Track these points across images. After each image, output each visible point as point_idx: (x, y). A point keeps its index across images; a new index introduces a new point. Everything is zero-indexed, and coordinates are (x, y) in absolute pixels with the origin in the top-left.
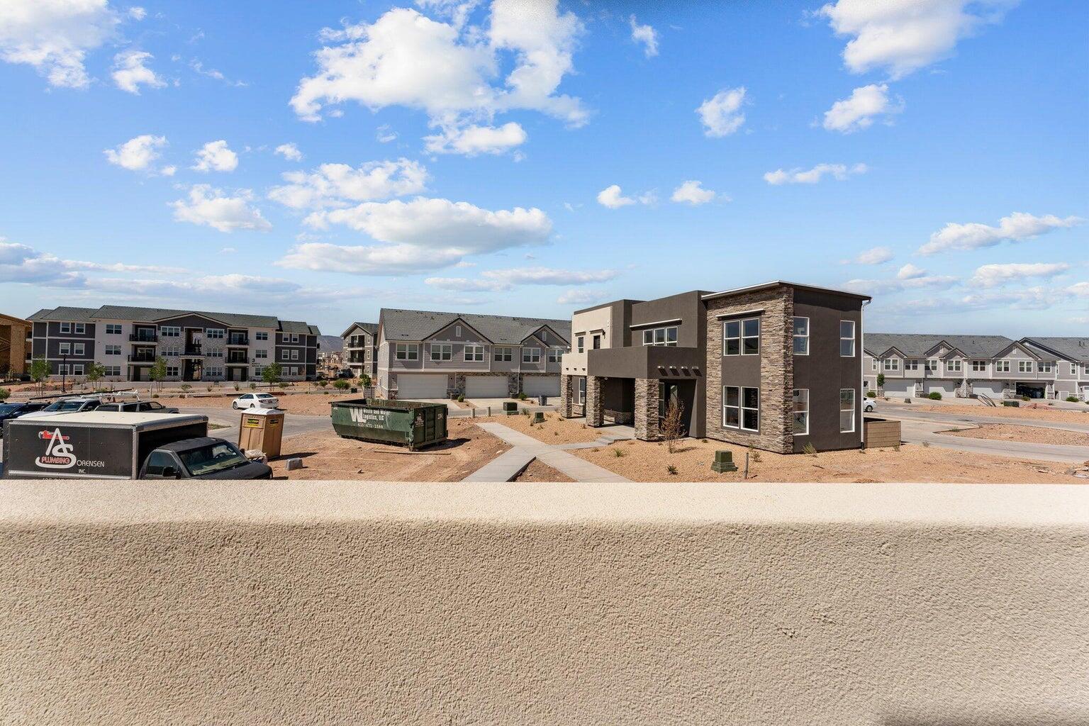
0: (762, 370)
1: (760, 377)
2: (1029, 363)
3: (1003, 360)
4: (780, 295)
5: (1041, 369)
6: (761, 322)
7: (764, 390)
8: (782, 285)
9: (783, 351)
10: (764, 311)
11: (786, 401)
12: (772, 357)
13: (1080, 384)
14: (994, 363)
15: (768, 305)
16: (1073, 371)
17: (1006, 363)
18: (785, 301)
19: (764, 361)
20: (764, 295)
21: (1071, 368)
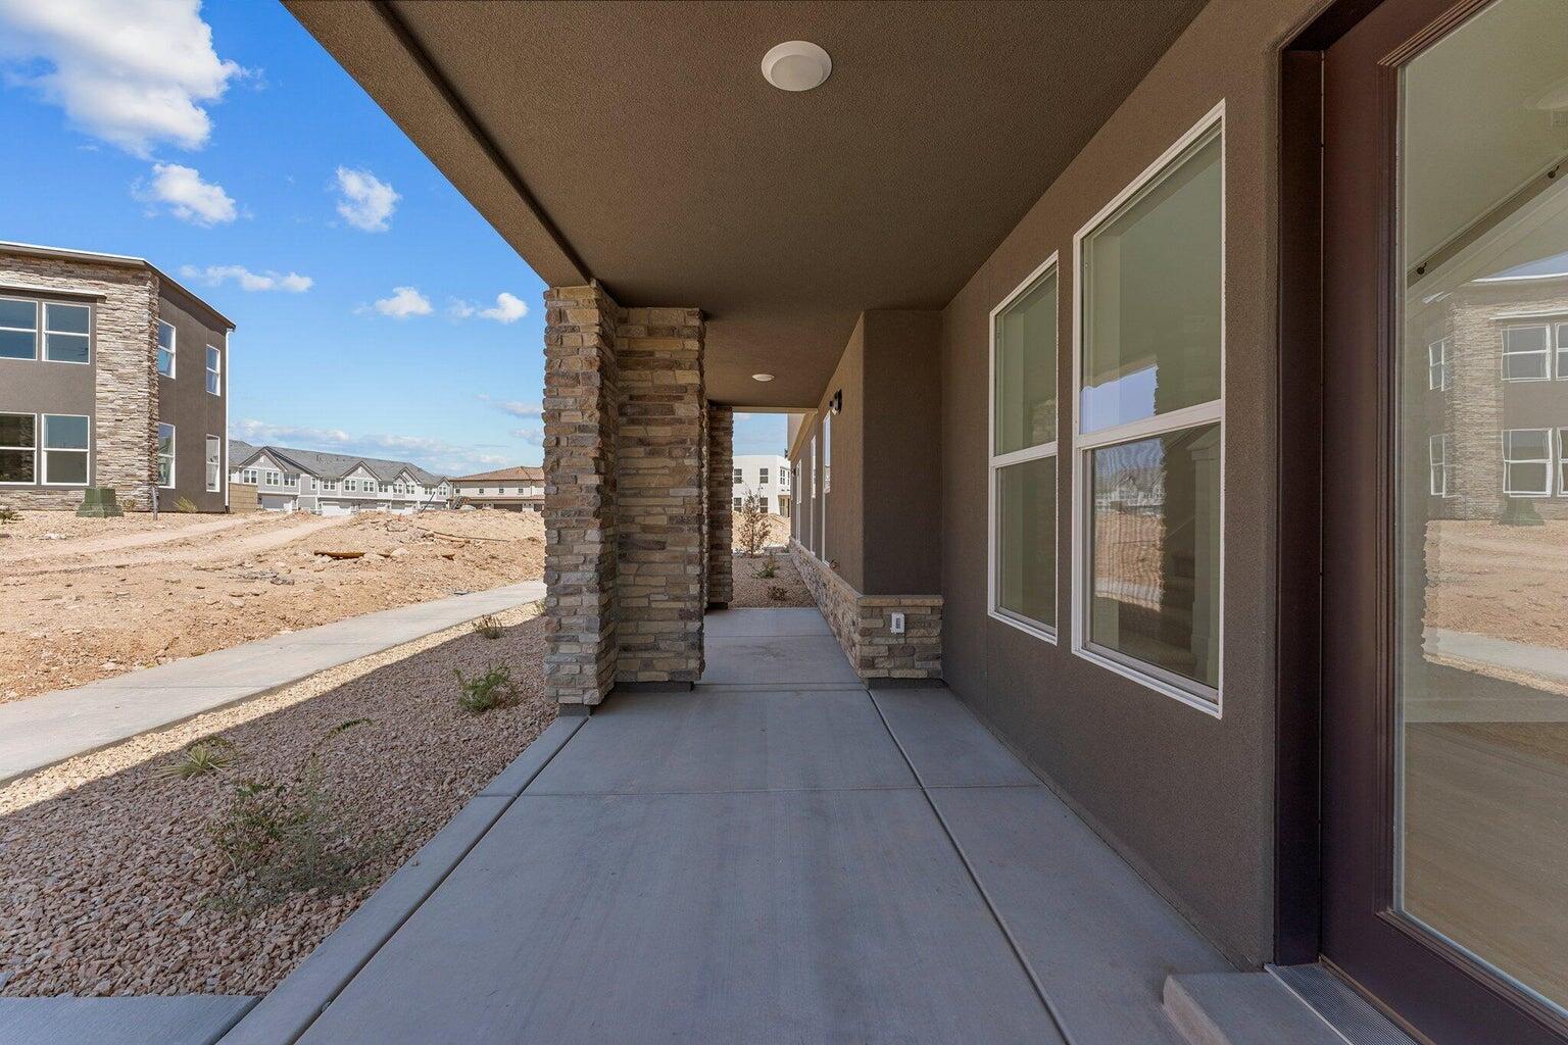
0: (98, 388)
1: (92, 398)
2: (276, 475)
3: (251, 468)
4: (142, 280)
5: (286, 483)
6: (95, 313)
7: (102, 420)
8: (147, 267)
9: (146, 364)
10: (103, 298)
11: (150, 436)
12: (121, 370)
13: (320, 499)
14: (240, 472)
15: (114, 290)
16: (314, 486)
17: (254, 473)
18: (150, 292)
19: (102, 376)
20: (102, 273)
21: (312, 483)
